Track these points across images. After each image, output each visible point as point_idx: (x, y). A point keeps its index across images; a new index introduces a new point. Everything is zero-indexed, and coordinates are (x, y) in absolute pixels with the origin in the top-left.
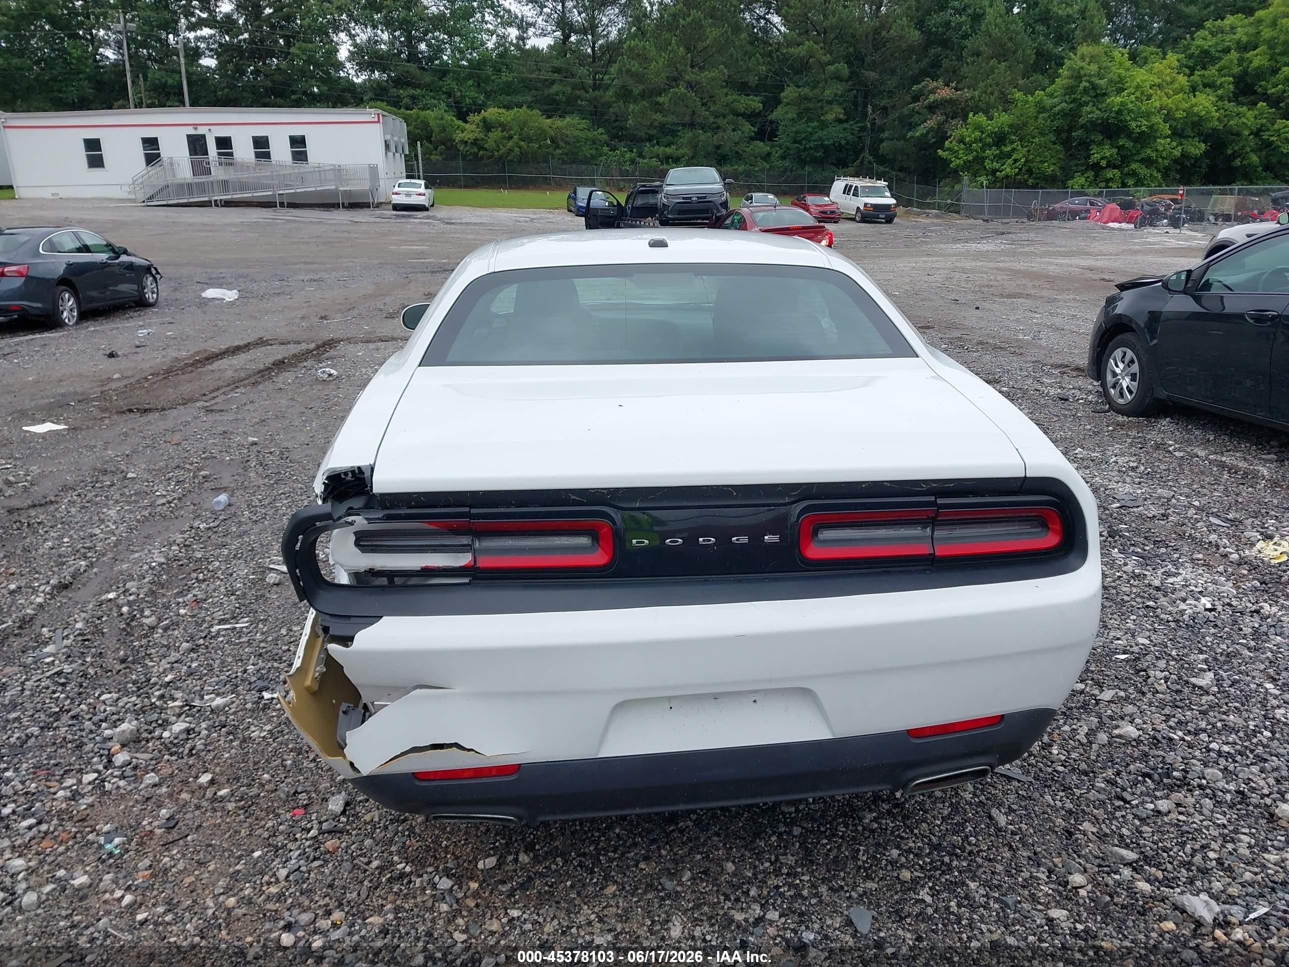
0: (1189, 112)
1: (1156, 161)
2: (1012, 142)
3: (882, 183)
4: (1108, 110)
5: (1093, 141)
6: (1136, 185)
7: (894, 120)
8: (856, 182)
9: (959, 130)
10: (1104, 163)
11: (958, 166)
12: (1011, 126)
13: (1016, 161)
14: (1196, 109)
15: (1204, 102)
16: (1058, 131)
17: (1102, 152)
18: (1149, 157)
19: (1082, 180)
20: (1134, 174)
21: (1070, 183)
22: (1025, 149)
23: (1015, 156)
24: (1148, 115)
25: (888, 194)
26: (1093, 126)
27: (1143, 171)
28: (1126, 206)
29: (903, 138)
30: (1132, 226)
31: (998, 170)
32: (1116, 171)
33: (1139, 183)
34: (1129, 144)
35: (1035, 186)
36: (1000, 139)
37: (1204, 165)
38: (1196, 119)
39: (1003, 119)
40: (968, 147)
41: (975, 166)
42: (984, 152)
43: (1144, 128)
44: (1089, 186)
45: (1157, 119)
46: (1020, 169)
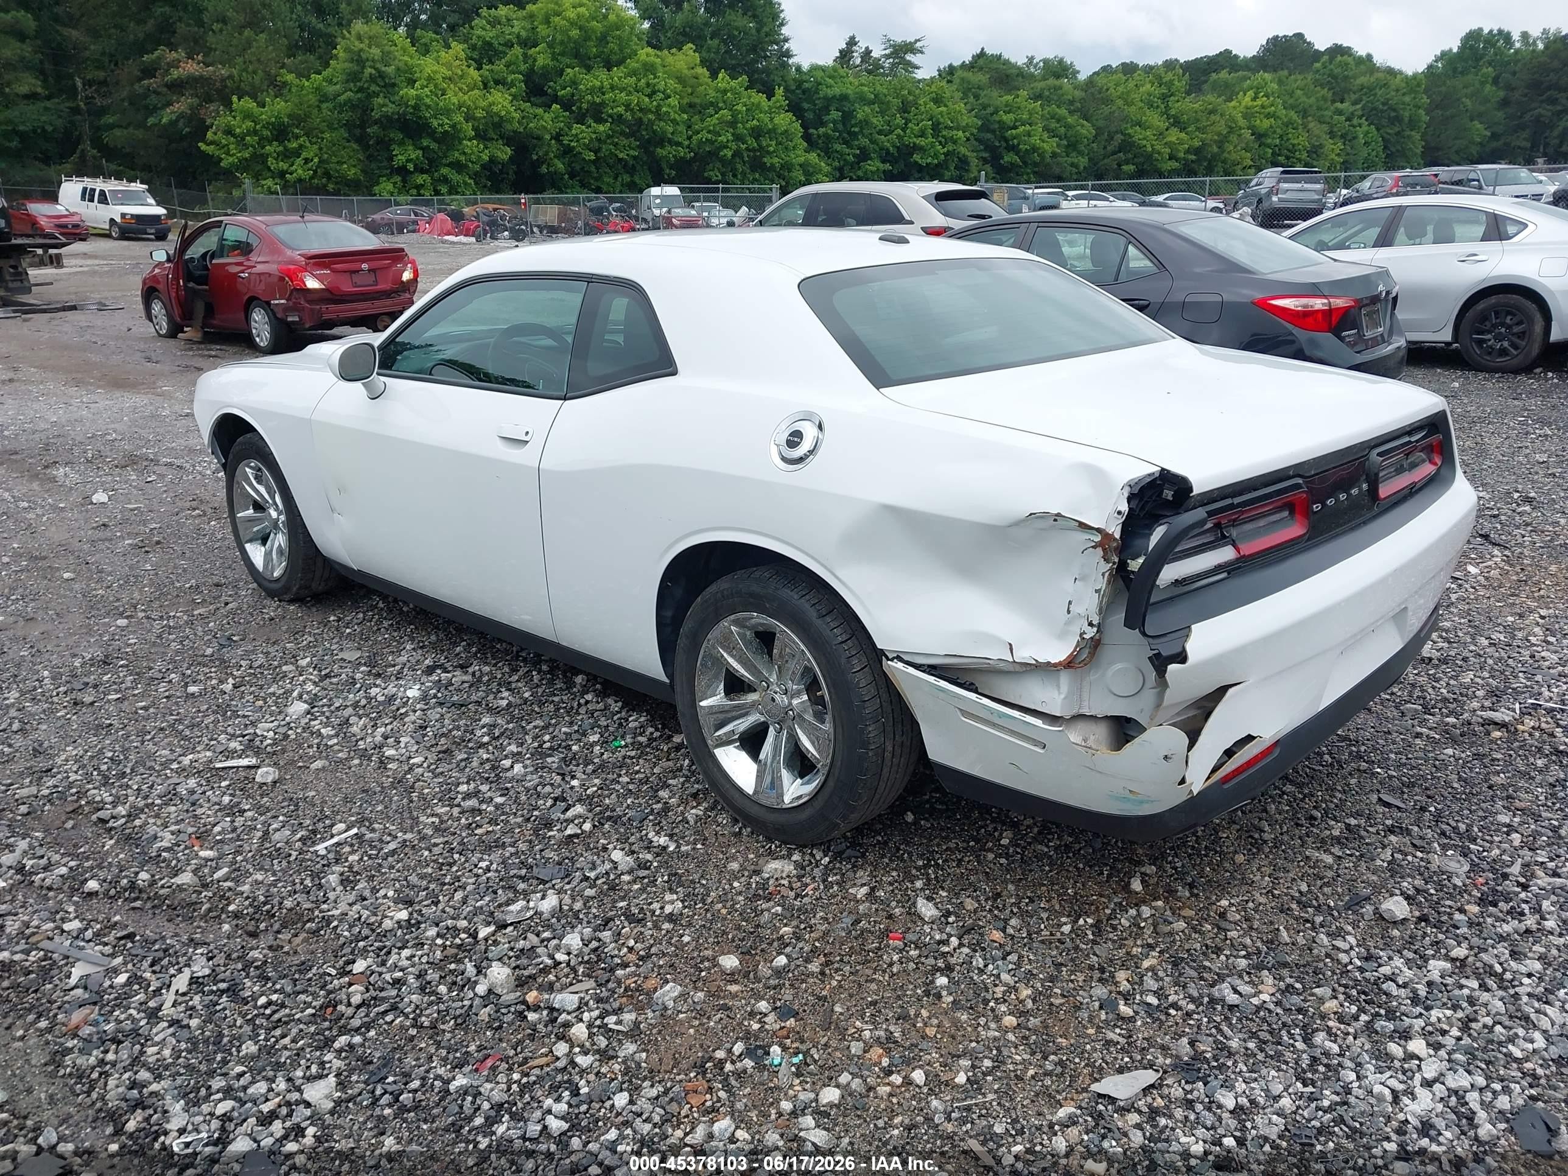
0: (488, 110)
1: (466, 166)
2: (297, 137)
3: (138, 186)
4: (402, 102)
5: (392, 140)
6: (450, 193)
7: (123, 100)
8: (99, 185)
9: (220, 120)
10: (411, 167)
11: (232, 164)
12: (289, 116)
13: (307, 161)
14: (495, 109)
15: (501, 101)
16: (348, 126)
17: (406, 154)
18: (458, 162)
19: (390, 187)
20: (445, 180)
21: (376, 189)
22: (316, 147)
23: (304, 155)
24: (447, 112)
25: (151, 201)
26: (387, 122)
27: (455, 177)
28: (457, 217)
29: (142, 125)
30: (473, 239)
31: (286, 172)
32: (425, 176)
33: (453, 191)
34: (434, 146)
35: (337, 193)
36: (280, 133)
37: (511, 172)
38: (496, 119)
39: (277, 108)
40: (241, 140)
41: (256, 166)
42: (263, 147)
43: (447, 127)
44: (399, 193)
45: (459, 118)
46: (315, 172)
